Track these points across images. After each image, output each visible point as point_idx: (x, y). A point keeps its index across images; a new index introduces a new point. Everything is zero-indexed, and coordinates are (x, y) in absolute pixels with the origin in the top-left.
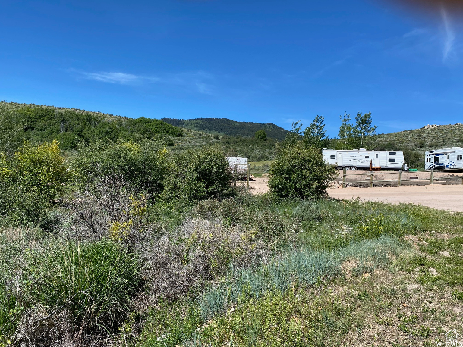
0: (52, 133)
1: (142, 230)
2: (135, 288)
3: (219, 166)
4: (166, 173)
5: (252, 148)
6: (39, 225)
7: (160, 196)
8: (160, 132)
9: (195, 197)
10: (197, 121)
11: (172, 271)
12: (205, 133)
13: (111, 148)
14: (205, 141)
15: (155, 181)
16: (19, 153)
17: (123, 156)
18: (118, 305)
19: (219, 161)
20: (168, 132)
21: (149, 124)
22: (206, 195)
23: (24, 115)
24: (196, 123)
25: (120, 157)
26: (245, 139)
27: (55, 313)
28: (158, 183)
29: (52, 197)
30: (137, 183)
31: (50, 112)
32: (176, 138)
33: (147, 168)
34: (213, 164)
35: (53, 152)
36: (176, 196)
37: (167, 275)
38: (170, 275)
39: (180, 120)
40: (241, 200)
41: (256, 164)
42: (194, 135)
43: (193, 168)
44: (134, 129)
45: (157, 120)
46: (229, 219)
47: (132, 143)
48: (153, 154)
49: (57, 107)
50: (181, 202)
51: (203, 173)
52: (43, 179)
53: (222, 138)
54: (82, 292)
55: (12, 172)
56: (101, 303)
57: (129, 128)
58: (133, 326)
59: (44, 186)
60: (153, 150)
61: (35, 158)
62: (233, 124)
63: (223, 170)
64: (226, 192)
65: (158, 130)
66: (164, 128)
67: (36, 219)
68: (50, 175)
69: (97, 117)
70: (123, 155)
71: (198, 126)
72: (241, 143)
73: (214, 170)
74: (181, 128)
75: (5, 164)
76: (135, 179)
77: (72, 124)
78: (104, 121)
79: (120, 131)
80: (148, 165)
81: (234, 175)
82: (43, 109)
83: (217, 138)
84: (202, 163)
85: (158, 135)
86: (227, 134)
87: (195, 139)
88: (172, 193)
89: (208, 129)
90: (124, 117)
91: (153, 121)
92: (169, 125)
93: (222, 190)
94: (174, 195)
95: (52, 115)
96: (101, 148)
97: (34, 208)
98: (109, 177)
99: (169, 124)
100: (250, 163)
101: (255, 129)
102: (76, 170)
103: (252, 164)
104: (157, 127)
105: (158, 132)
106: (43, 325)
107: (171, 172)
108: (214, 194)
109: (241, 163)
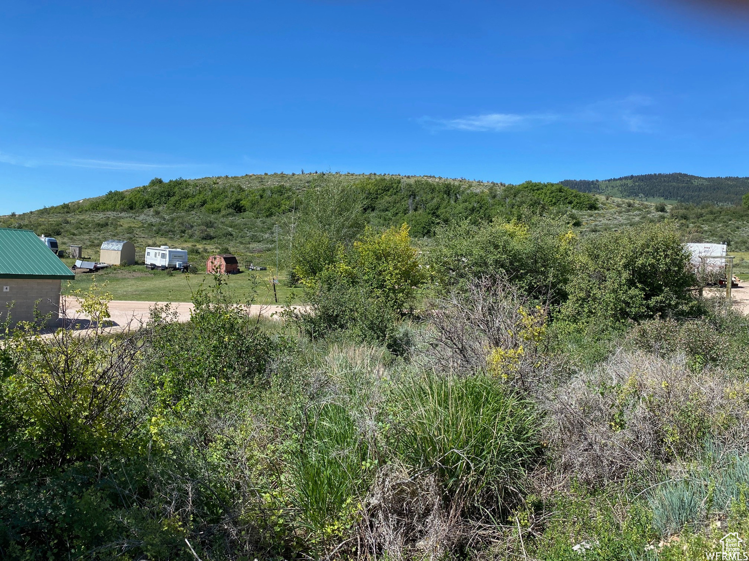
0: (397, 214)
1: (539, 365)
2: (531, 457)
3: (672, 260)
4: (572, 271)
5: (736, 224)
6: (385, 345)
7: (562, 310)
8: (558, 204)
9: (624, 314)
10: (624, 181)
11: (596, 439)
12: (638, 202)
13: (484, 233)
14: (638, 216)
15: (554, 285)
16: (359, 243)
17: (501, 244)
18: (507, 481)
19: (671, 251)
20: (570, 203)
21: (539, 192)
22: (645, 311)
23: (362, 190)
24: (622, 185)
25: (496, 247)
26: (721, 208)
27: (420, 476)
28: (558, 289)
29: (400, 306)
30: (523, 287)
31: (396, 183)
32: (584, 212)
33: (540, 264)
34: (661, 256)
35: (402, 241)
36: (590, 312)
37: (586, 443)
38: (590, 444)
39: (593, 182)
40: (716, 323)
41: (743, 256)
42: (618, 206)
43: (621, 263)
44: (514, 201)
45: (552, 185)
46: (699, 358)
47: (516, 224)
48: (550, 241)
49: (404, 175)
50: (598, 322)
51: (640, 272)
52: (388, 280)
53: (672, 210)
54: (456, 451)
55: (351, 269)
56: (482, 473)
57: (508, 200)
58: (531, 518)
59: (389, 289)
60: (549, 234)
61: (378, 250)
62: (696, 183)
63: (680, 267)
64: (686, 308)
65: (554, 200)
66: (564, 196)
67: (382, 336)
68: (396, 274)
69: (460, 187)
70: (503, 244)
71: (625, 191)
72: (712, 217)
73: (662, 267)
74: (594, 195)
75: (343, 258)
76: (519, 281)
77: (424, 199)
78: (469, 191)
79: (493, 205)
80: (542, 258)
81: (698, 277)
82: (387, 180)
83: (662, 210)
84: (640, 255)
85: (554, 209)
86: (682, 202)
87: (620, 213)
88: (581, 306)
89: (644, 194)
90: (499, 183)
91: (546, 186)
92: (574, 191)
93: (677, 304)
94: (586, 310)
95: (397, 187)
96: (468, 233)
97: (379, 320)
98: (486, 277)
99: (573, 189)
100: (732, 255)
101: (742, 189)
102: (432, 267)
103: (737, 256)
104: (552, 195)
105: (555, 204)
106: (402, 491)
107: (580, 270)
108: (662, 311)
109: (714, 254)
